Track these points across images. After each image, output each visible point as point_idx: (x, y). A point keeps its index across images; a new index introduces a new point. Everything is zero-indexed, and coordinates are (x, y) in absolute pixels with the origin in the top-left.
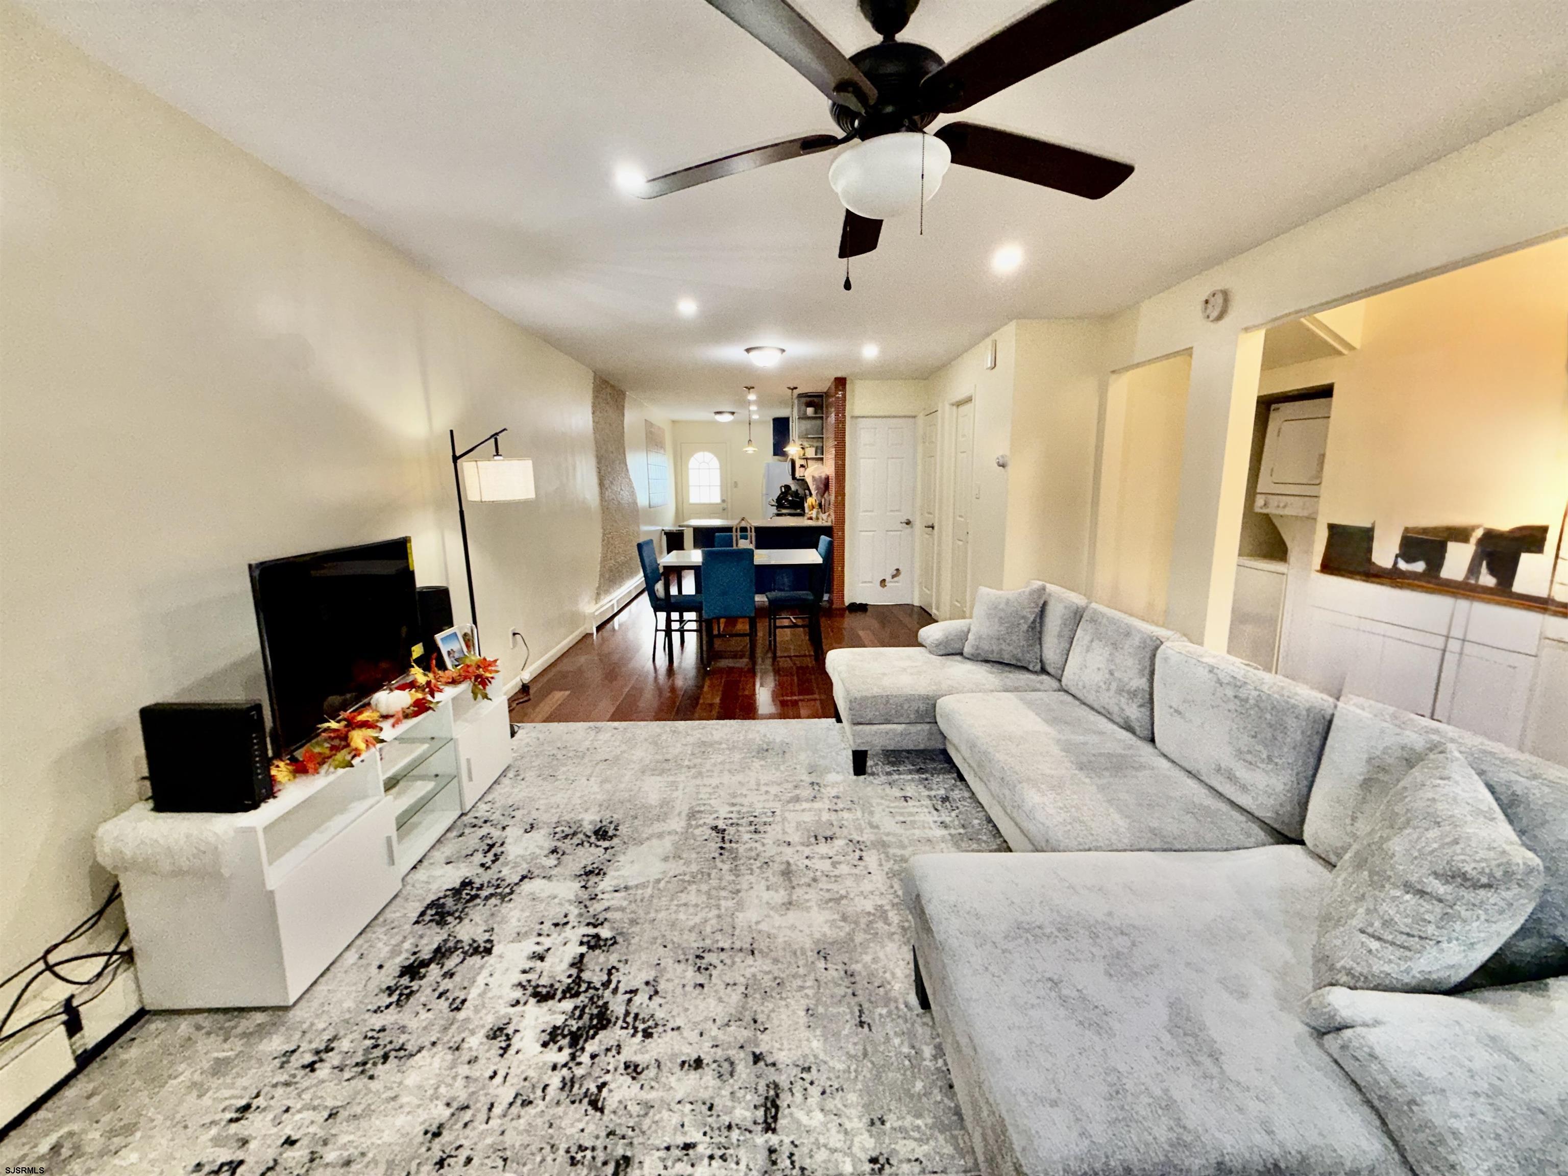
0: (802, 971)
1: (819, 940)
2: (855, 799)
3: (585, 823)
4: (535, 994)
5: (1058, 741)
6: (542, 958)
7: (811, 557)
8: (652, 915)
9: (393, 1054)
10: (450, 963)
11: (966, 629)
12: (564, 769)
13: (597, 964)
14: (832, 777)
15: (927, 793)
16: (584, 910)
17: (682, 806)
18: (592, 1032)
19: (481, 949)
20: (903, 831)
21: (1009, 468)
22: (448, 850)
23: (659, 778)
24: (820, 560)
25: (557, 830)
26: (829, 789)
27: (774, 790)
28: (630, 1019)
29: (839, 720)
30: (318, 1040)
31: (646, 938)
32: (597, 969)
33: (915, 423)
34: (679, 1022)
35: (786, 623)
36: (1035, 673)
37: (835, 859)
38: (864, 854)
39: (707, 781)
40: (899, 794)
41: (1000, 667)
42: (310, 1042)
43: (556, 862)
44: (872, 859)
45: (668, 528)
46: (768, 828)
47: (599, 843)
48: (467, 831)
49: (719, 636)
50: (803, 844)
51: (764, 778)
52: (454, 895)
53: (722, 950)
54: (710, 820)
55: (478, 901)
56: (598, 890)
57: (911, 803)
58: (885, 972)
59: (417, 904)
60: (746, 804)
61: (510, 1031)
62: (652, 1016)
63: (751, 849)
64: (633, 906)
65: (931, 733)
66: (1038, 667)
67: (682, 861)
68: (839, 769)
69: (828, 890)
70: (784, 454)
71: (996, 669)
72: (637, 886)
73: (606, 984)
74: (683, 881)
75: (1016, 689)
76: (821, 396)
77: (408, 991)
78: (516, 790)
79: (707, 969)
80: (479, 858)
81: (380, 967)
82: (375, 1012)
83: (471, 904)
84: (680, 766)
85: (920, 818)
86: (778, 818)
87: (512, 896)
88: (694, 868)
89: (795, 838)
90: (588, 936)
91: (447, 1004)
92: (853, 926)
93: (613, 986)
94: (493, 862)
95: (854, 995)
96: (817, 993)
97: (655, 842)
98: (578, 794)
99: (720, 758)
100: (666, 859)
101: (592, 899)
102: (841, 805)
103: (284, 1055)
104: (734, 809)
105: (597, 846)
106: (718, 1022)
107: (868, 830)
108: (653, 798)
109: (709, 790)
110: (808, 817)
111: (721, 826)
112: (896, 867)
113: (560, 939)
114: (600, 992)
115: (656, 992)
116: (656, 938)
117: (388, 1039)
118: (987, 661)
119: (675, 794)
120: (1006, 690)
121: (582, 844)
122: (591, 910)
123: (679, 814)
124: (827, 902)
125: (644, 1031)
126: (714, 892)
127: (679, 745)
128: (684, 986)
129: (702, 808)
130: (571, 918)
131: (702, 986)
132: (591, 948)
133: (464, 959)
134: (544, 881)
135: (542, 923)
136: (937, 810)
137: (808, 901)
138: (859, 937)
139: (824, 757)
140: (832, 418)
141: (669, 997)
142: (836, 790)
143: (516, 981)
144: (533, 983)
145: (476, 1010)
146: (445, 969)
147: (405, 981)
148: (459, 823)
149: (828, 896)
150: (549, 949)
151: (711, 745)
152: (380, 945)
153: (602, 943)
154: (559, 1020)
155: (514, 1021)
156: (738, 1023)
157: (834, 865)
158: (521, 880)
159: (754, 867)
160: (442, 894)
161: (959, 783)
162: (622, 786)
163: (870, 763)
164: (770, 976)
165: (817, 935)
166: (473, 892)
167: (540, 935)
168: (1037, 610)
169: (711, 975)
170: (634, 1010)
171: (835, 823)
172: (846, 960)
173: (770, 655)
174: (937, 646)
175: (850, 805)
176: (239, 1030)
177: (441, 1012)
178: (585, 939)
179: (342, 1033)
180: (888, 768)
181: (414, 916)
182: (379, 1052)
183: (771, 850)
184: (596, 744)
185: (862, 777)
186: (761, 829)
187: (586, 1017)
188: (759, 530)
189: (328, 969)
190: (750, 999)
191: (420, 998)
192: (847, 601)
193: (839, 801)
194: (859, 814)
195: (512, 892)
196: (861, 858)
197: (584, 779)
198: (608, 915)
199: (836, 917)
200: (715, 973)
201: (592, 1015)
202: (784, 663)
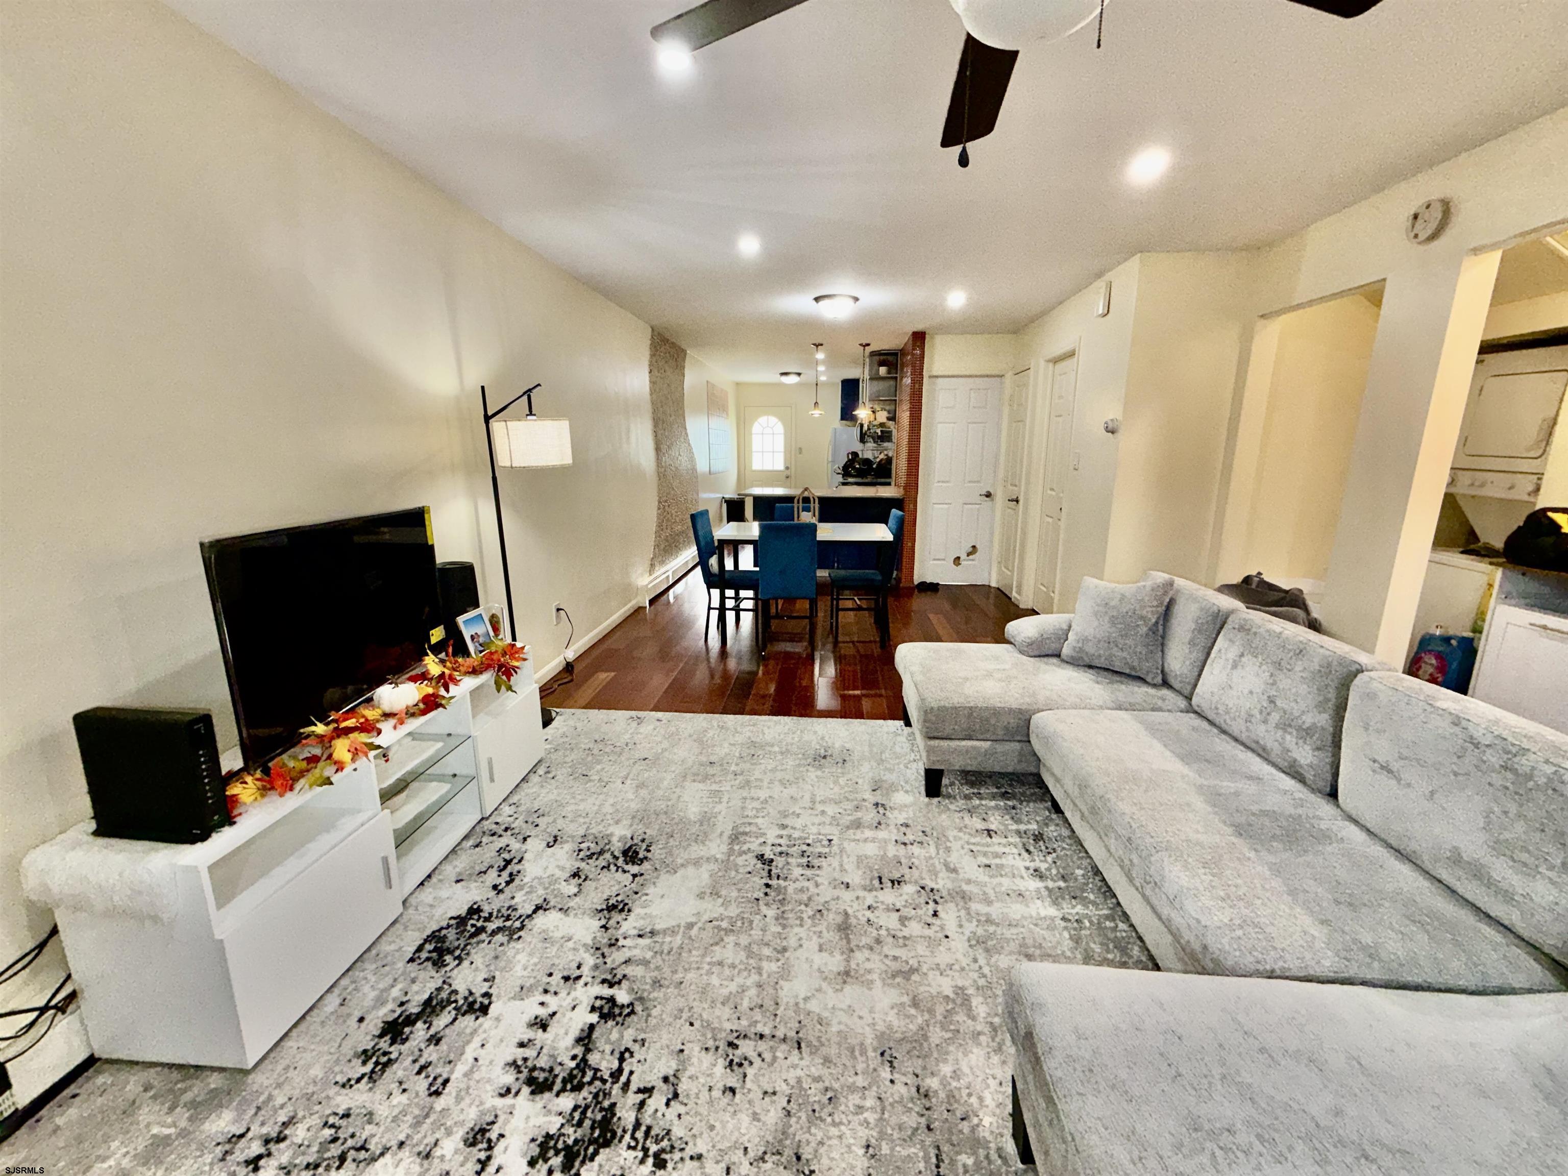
0: (860, 1081)
1: (883, 1033)
2: (927, 830)
3: (615, 840)
4: (530, 1081)
5: (1201, 787)
6: (544, 1027)
7: (880, 533)
8: (679, 976)
9: (352, 1153)
10: (441, 1021)
11: (1065, 627)
12: (599, 767)
13: (608, 1041)
14: (900, 798)
15: (1014, 827)
16: (600, 961)
17: (725, 825)
18: (591, 1150)
19: (477, 1006)
20: (987, 879)
21: (1118, 435)
22: (461, 863)
23: (701, 786)
24: (889, 537)
25: (583, 846)
26: (896, 812)
27: (831, 810)
28: (640, 1135)
29: (908, 724)
30: (271, 1122)
31: (669, 1007)
32: (608, 1049)
33: (1001, 383)
34: (701, 1147)
35: (849, 604)
36: (1154, 686)
37: (905, 912)
38: (939, 908)
39: (755, 793)
40: (980, 825)
41: (1109, 675)
42: (263, 1124)
43: (576, 890)
44: (949, 915)
45: (727, 496)
46: (824, 863)
47: (627, 867)
48: (485, 840)
49: (778, 616)
50: (865, 888)
51: (820, 794)
52: (458, 925)
53: (762, 1036)
54: (754, 845)
55: (483, 936)
56: (619, 934)
57: (996, 839)
58: (970, 1095)
59: (417, 934)
60: (798, 826)
61: (493, 1135)
62: (668, 1132)
63: (802, 890)
64: (658, 960)
65: (1021, 754)
66: (1159, 680)
67: (720, 900)
68: (908, 787)
69: (895, 958)
70: (853, 419)
71: (1104, 678)
72: (665, 932)
73: (616, 1075)
74: (719, 928)
75: (1131, 707)
76: (896, 354)
77: (384, 1059)
78: (544, 791)
79: (740, 1065)
80: (492, 877)
81: (361, 1020)
82: (344, 1086)
83: (475, 940)
84: (725, 772)
85: (1008, 861)
86: (835, 849)
87: (521, 933)
88: (733, 911)
89: (855, 877)
90: (602, 998)
91: (425, 1084)
92: (927, 1016)
93: (623, 1079)
94: (508, 883)
95: (929, 1128)
96: (881, 1119)
97: (691, 870)
98: (611, 801)
99: (771, 764)
100: (701, 896)
101: (611, 945)
102: (910, 837)
103: (229, 1141)
104: (784, 832)
105: (624, 871)
106: (751, 1154)
107: (943, 874)
108: (693, 811)
109: (756, 804)
110: (871, 850)
111: (769, 855)
112: (980, 931)
113: (568, 1002)
114: (608, 1085)
115: (676, 1095)
116: (681, 1011)
117: (351, 1130)
118: (1090, 667)
119: (718, 808)
120: (1120, 708)
121: (607, 867)
122: (608, 960)
123: (721, 834)
124: (894, 976)
125: (656, 1155)
126: (755, 948)
127: (726, 745)
128: (710, 1089)
129: (747, 830)
130: (586, 971)
131: (733, 1090)
132: (604, 1017)
133: (455, 1019)
134: (560, 915)
135: (550, 975)
136: (1027, 851)
137: (870, 972)
138: (936, 1035)
139: (891, 770)
140: (907, 381)
141: (691, 1104)
142: (904, 815)
143: (510, 1059)
144: (530, 1064)
145: (459, 1099)
146: (432, 1031)
147: (384, 1044)
148: (477, 829)
149: (895, 966)
150: (554, 1014)
151: (762, 747)
152: (366, 989)
153: (617, 1011)
154: (553, 1124)
155: (501, 1120)
156: (775, 1158)
157: (903, 920)
158: (535, 912)
159: (805, 916)
160: (444, 924)
161: (1054, 816)
162: (661, 793)
163: (945, 781)
164: (820, 1085)
165: (881, 1027)
166: (479, 924)
167: (546, 991)
168: (1162, 609)
169: (745, 1076)
170: (647, 1120)
171: (903, 861)
172: (918, 1071)
173: (831, 639)
174: (1030, 644)
175: (921, 837)
176: (188, 1096)
177: (417, 1094)
178: (598, 1003)
179: (300, 1114)
180: (967, 790)
181: (410, 950)
182: (335, 1150)
183: (826, 893)
184: (637, 738)
185: (935, 800)
186: (816, 862)
187: (587, 1123)
188: (823, 501)
189: (303, 1017)
190: (793, 1120)
191: (396, 1071)
192: (917, 580)
193: (908, 831)
194: (932, 850)
195: (522, 928)
196: (935, 914)
197: (619, 781)
198: (629, 970)
199: (905, 999)
200: (750, 1072)
201: (594, 1121)
202: (847, 650)
